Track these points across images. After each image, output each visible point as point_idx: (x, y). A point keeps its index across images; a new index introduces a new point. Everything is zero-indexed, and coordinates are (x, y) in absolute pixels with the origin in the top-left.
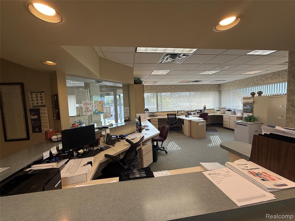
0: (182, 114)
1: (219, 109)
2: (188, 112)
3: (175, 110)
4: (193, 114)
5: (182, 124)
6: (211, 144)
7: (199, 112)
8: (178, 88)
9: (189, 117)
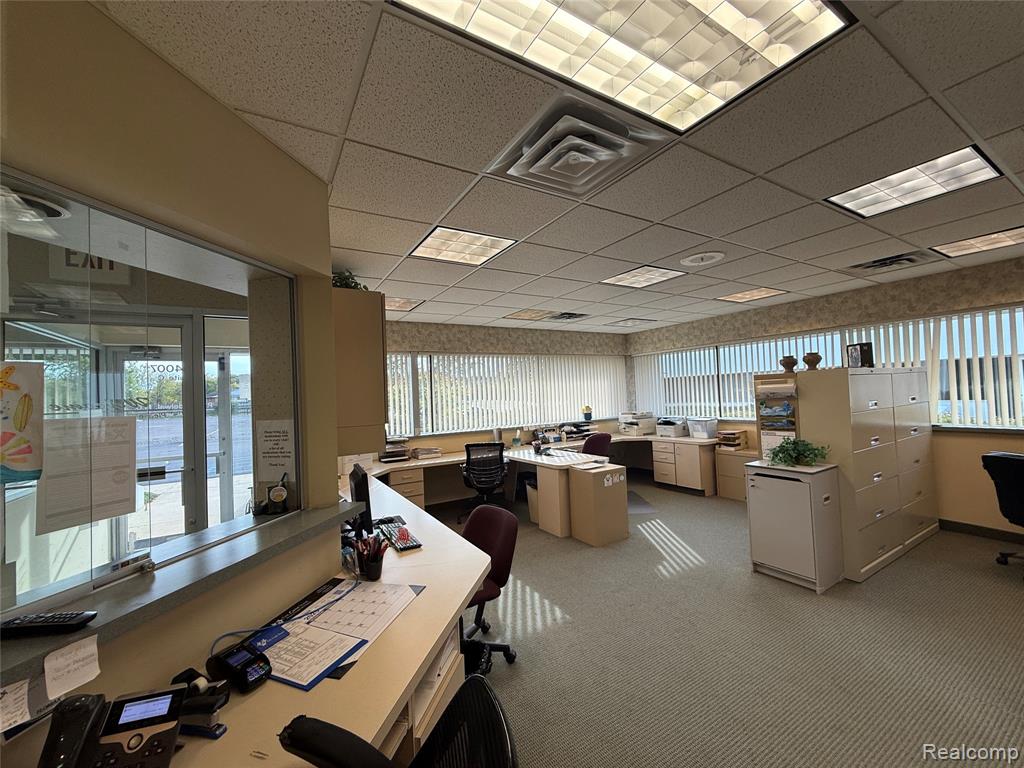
0: (516, 441)
1: (633, 418)
2: (534, 435)
3: (489, 428)
4: (552, 440)
5: (528, 487)
6: (665, 567)
7: (575, 433)
8: (498, 340)
9: (551, 452)
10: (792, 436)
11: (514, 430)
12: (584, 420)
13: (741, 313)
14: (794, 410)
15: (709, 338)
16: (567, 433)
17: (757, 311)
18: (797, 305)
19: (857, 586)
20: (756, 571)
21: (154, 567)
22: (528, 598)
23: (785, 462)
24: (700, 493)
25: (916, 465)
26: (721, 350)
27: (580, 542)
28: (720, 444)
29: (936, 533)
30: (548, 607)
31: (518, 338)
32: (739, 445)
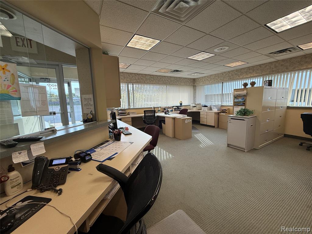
0: (159, 111)
1: (195, 105)
2: (165, 109)
3: (151, 107)
4: (170, 111)
5: (162, 124)
6: (202, 145)
7: (177, 109)
8: (154, 79)
9: (170, 114)
10: (243, 107)
11: (159, 107)
12: (180, 105)
13: (231, 71)
14: (245, 99)
15: (221, 79)
16: (174, 109)
17: (237, 70)
18: (250, 68)
19: (257, 150)
20: (228, 146)
21: (56, 130)
22: (162, 152)
23: (241, 115)
24: (213, 127)
25: (280, 118)
26: (224, 84)
27: (177, 138)
28: (221, 112)
29: (283, 138)
30: (168, 154)
31: (160, 79)
32: (227, 113)
